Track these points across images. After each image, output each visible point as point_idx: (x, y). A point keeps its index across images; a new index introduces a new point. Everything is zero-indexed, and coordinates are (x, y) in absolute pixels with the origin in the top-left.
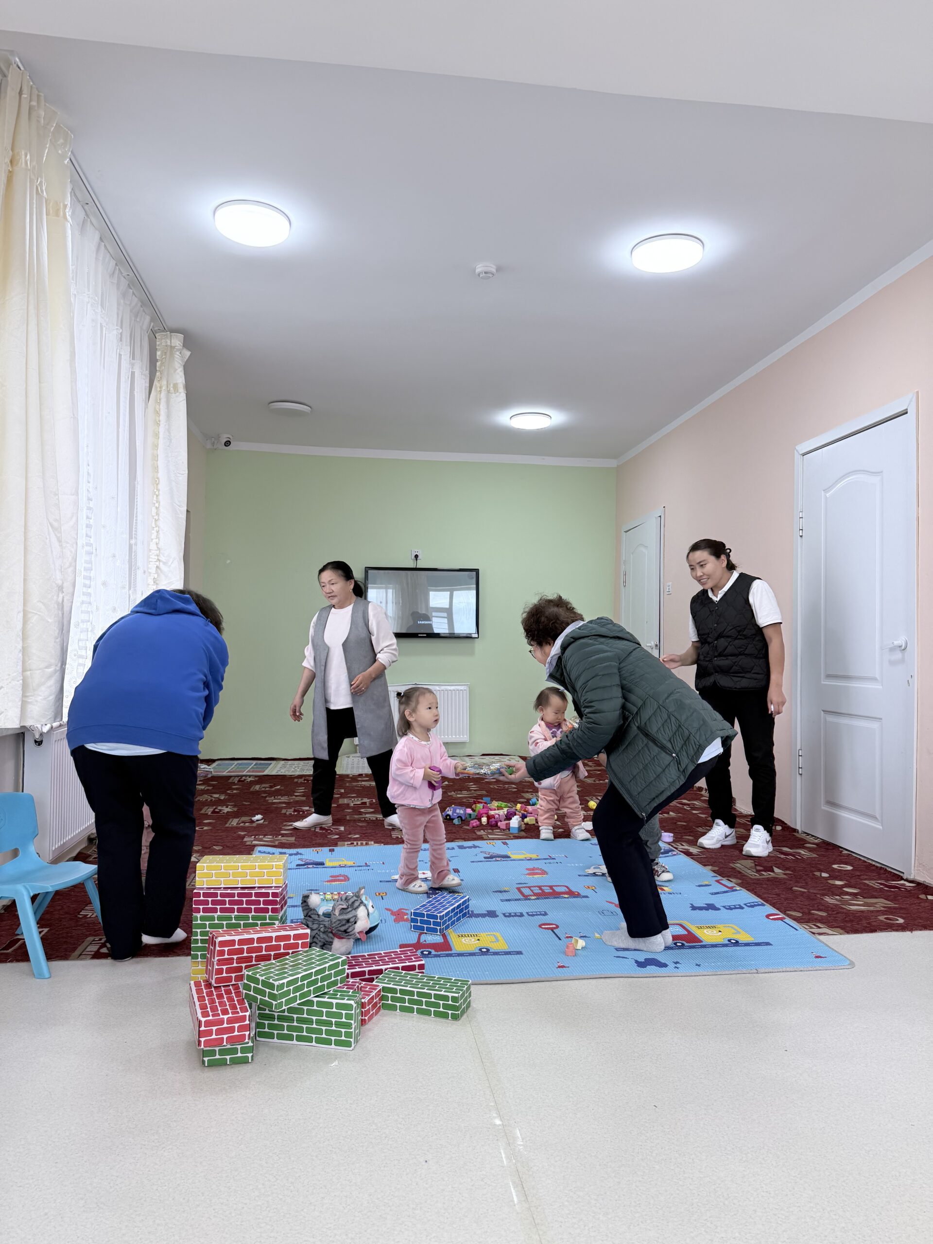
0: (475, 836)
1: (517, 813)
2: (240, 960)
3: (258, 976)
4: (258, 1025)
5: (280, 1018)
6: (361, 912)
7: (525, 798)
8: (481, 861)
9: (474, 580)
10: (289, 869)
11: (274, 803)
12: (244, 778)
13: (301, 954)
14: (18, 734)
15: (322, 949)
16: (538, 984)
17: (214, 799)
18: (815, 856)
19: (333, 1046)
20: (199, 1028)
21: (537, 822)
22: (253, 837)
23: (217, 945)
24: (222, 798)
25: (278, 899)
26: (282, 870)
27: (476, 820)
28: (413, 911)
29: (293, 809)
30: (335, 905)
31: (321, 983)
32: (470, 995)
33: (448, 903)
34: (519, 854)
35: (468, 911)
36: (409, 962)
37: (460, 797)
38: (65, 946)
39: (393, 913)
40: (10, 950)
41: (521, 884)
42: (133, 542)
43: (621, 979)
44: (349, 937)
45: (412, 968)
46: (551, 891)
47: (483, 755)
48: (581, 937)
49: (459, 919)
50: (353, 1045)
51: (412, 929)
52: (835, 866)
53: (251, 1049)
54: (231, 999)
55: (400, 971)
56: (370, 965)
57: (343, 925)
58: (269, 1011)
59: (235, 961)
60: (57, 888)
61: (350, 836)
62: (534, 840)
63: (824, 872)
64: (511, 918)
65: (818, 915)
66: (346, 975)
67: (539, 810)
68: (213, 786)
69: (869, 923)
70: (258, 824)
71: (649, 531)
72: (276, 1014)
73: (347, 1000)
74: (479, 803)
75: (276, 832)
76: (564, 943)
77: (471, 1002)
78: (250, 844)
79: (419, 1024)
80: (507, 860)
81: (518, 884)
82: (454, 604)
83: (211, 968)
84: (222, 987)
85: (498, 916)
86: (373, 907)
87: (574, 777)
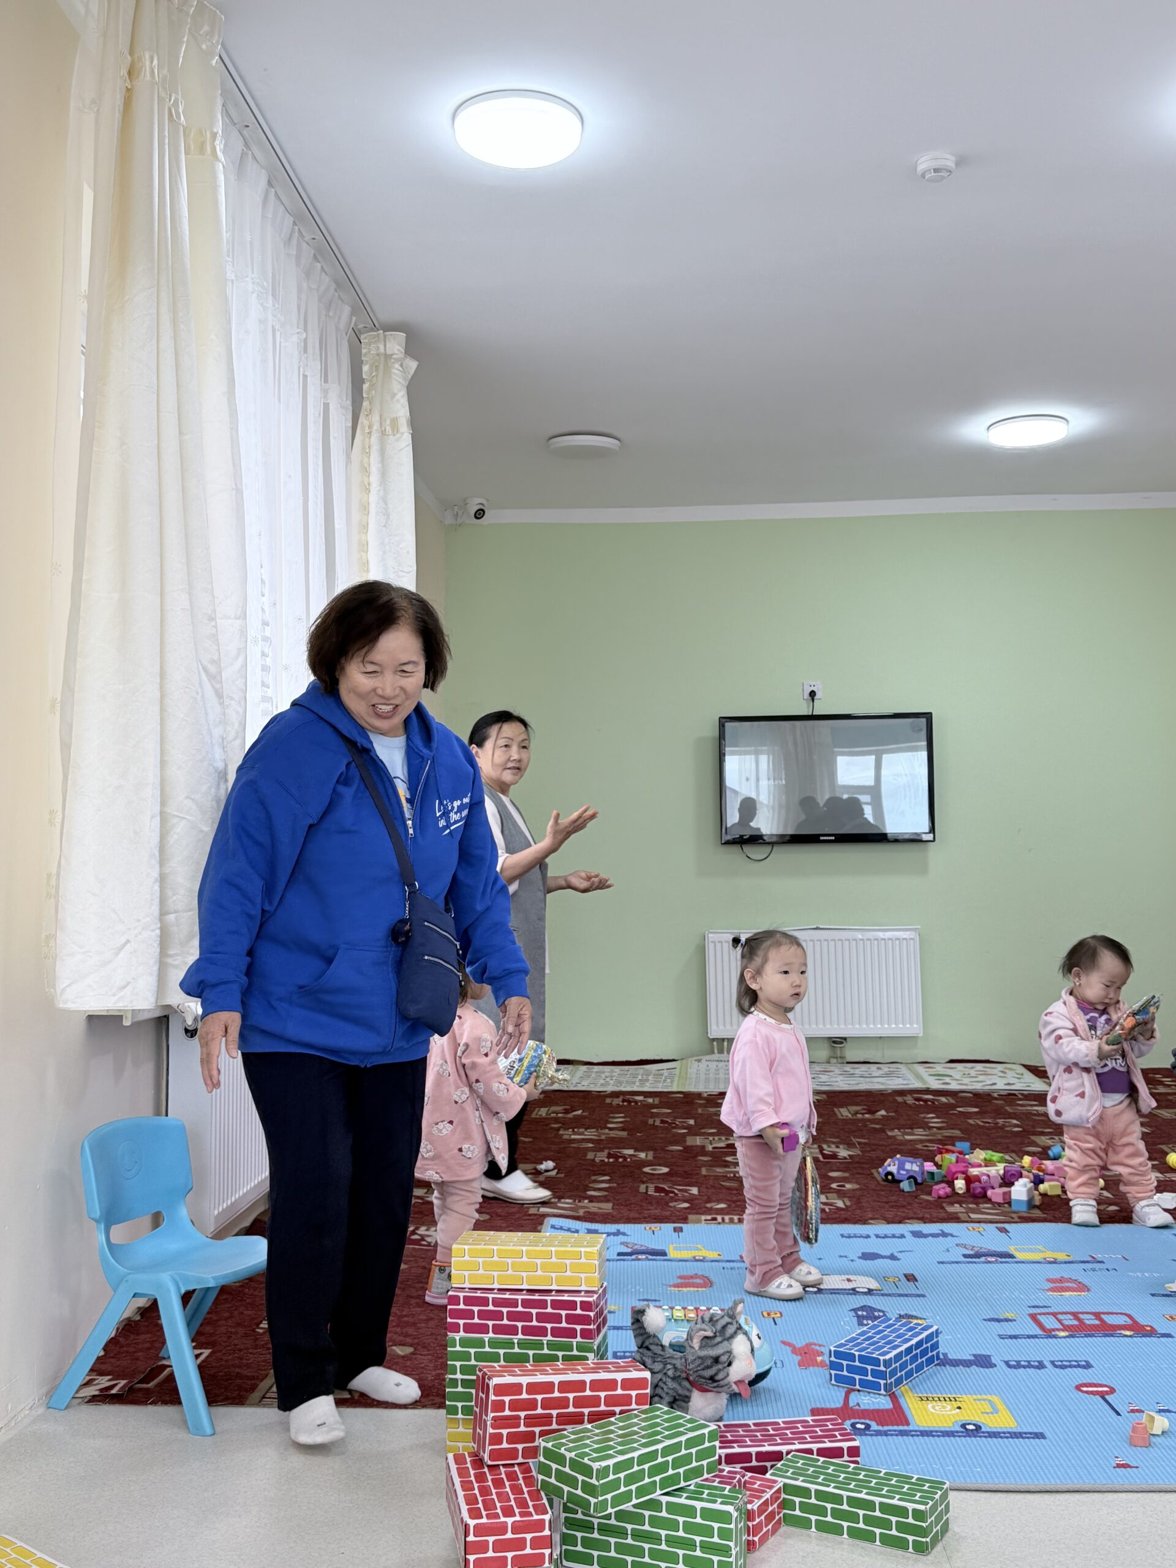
0: (943, 1215)
1: (1025, 1173)
2: (531, 1421)
3: (562, 1450)
4: (566, 1539)
5: (604, 1529)
6: (739, 1345)
7: (1037, 1146)
8: (957, 1263)
9: (924, 734)
10: (608, 1260)
11: (574, 1140)
13: (636, 1416)
14: (160, 1017)
15: (672, 1408)
16: (1077, 1496)
20: (465, 1537)
21: (1064, 1192)
23: (491, 1391)
25: (592, 1314)
26: (596, 1262)
27: (943, 1185)
28: (833, 1349)
29: (606, 1152)
30: (691, 1329)
31: (673, 1469)
32: (947, 1508)
33: (898, 1337)
34: (1031, 1250)
35: (938, 1353)
36: (830, 1441)
37: (911, 1141)
38: (238, 1381)
39: (795, 1350)
40: (151, 1385)
41: (1038, 1307)
44: (719, 1389)
45: (837, 1453)
46: (1097, 1322)
47: (952, 1061)
48: (1160, 1411)
49: (919, 1368)
51: (833, 1382)
54: (516, 1489)
55: (815, 1456)
56: (759, 1442)
57: (708, 1367)
58: (584, 1514)
59: (522, 1421)
60: (223, 1282)
61: (709, 1205)
62: (1061, 1226)
64: (1021, 1370)
66: (717, 1457)
67: (1066, 1169)
70: (547, 1178)
72: (596, 1521)
73: (721, 1503)
74: (948, 1151)
75: (579, 1193)
76: (1126, 1422)
77: (950, 1522)
78: (535, 1215)
79: (854, 1556)
80: (1007, 1262)
81: (1033, 1307)
82: (883, 779)
83: (481, 1432)
84: (501, 1467)
85: (995, 1366)
86: (760, 1338)
87: (1134, 1105)
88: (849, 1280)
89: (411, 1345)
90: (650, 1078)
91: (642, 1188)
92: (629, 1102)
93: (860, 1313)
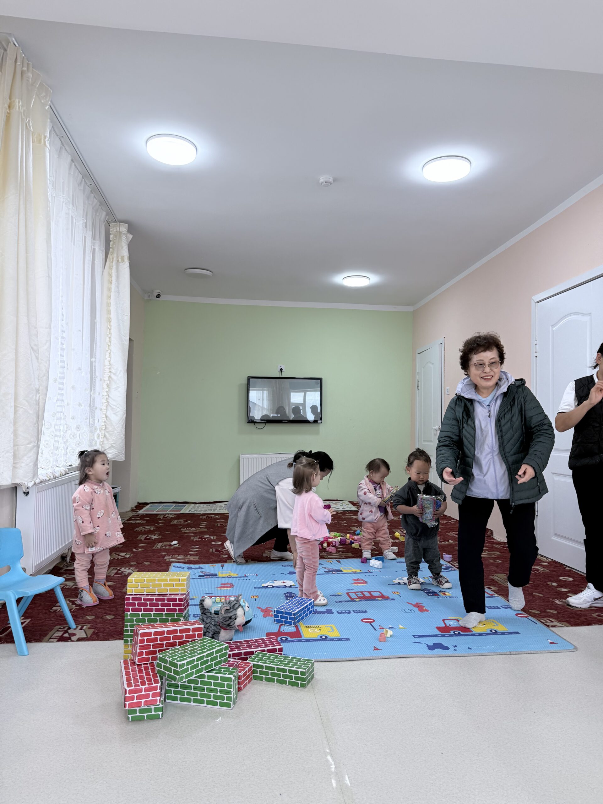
2: (155, 647)
3: (166, 658)
4: (167, 691)
5: (182, 687)
6: (240, 612)
7: (352, 530)
8: (322, 574)
9: (319, 385)
10: (192, 579)
11: (186, 532)
12: (167, 515)
13: (197, 642)
14: (13, 488)
15: (212, 638)
16: (360, 662)
17: (146, 530)
18: (547, 571)
19: (218, 706)
20: (125, 695)
21: (360, 547)
22: (171, 556)
23: (139, 635)
24: (152, 529)
25: (183, 603)
26: (185, 583)
28: (275, 610)
29: (198, 537)
30: (221, 606)
31: (210, 662)
32: (313, 670)
33: (300, 604)
34: (348, 569)
36: (272, 646)
38: (39, 633)
39: (262, 611)
40: (3, 635)
41: (349, 590)
42: (93, 360)
43: (418, 659)
44: (231, 629)
45: (274, 651)
46: (369, 595)
48: (390, 628)
49: (307, 615)
50: (232, 706)
51: (275, 622)
52: (561, 578)
53: (161, 709)
54: (147, 674)
55: (266, 653)
56: (245, 648)
57: (227, 621)
58: (175, 682)
59: (152, 647)
60: (36, 593)
63: (554, 582)
64: (343, 614)
65: (550, 612)
66: (228, 656)
67: (362, 539)
68: (147, 521)
69: (586, 619)
70: (174, 547)
71: (434, 352)
72: (179, 684)
73: (228, 674)
75: (186, 553)
76: (378, 632)
77: (314, 674)
78: (168, 562)
79: (279, 690)
80: (340, 573)
81: (348, 590)
82: (306, 401)
83: (135, 652)
84: (142, 665)
85: (334, 613)
86: (248, 607)
87: (386, 516)
88: (284, 582)
89: (113, 615)
90: (218, 508)
91: (211, 550)
92: (209, 517)
93: (287, 595)
